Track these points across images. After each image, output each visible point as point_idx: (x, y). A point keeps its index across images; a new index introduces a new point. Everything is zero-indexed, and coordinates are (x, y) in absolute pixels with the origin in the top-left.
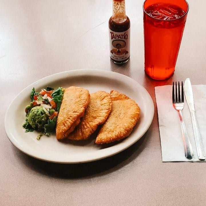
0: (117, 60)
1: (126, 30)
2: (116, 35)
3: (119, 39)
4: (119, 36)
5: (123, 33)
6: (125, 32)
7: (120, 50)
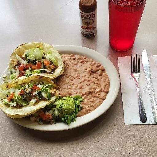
0: (86, 34)
1: (93, 11)
2: (85, 15)
3: (88, 18)
4: (88, 16)
5: (91, 13)
6: (92, 12)
7: (89, 26)
